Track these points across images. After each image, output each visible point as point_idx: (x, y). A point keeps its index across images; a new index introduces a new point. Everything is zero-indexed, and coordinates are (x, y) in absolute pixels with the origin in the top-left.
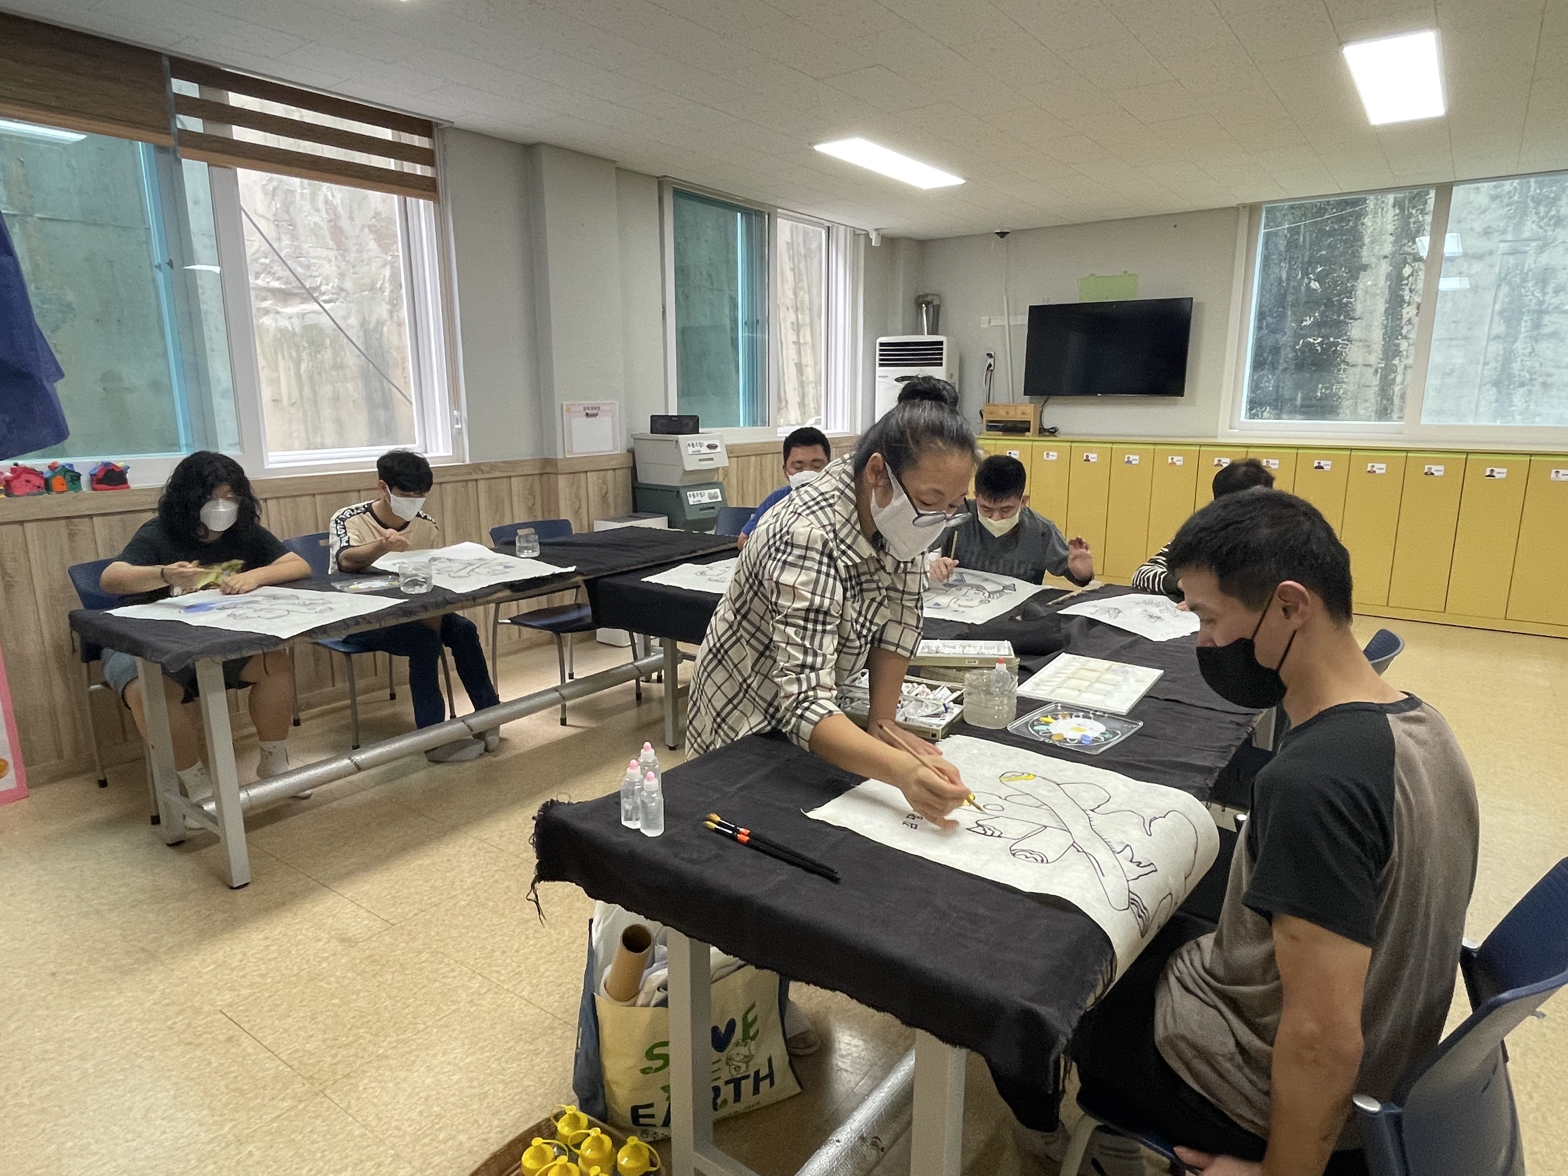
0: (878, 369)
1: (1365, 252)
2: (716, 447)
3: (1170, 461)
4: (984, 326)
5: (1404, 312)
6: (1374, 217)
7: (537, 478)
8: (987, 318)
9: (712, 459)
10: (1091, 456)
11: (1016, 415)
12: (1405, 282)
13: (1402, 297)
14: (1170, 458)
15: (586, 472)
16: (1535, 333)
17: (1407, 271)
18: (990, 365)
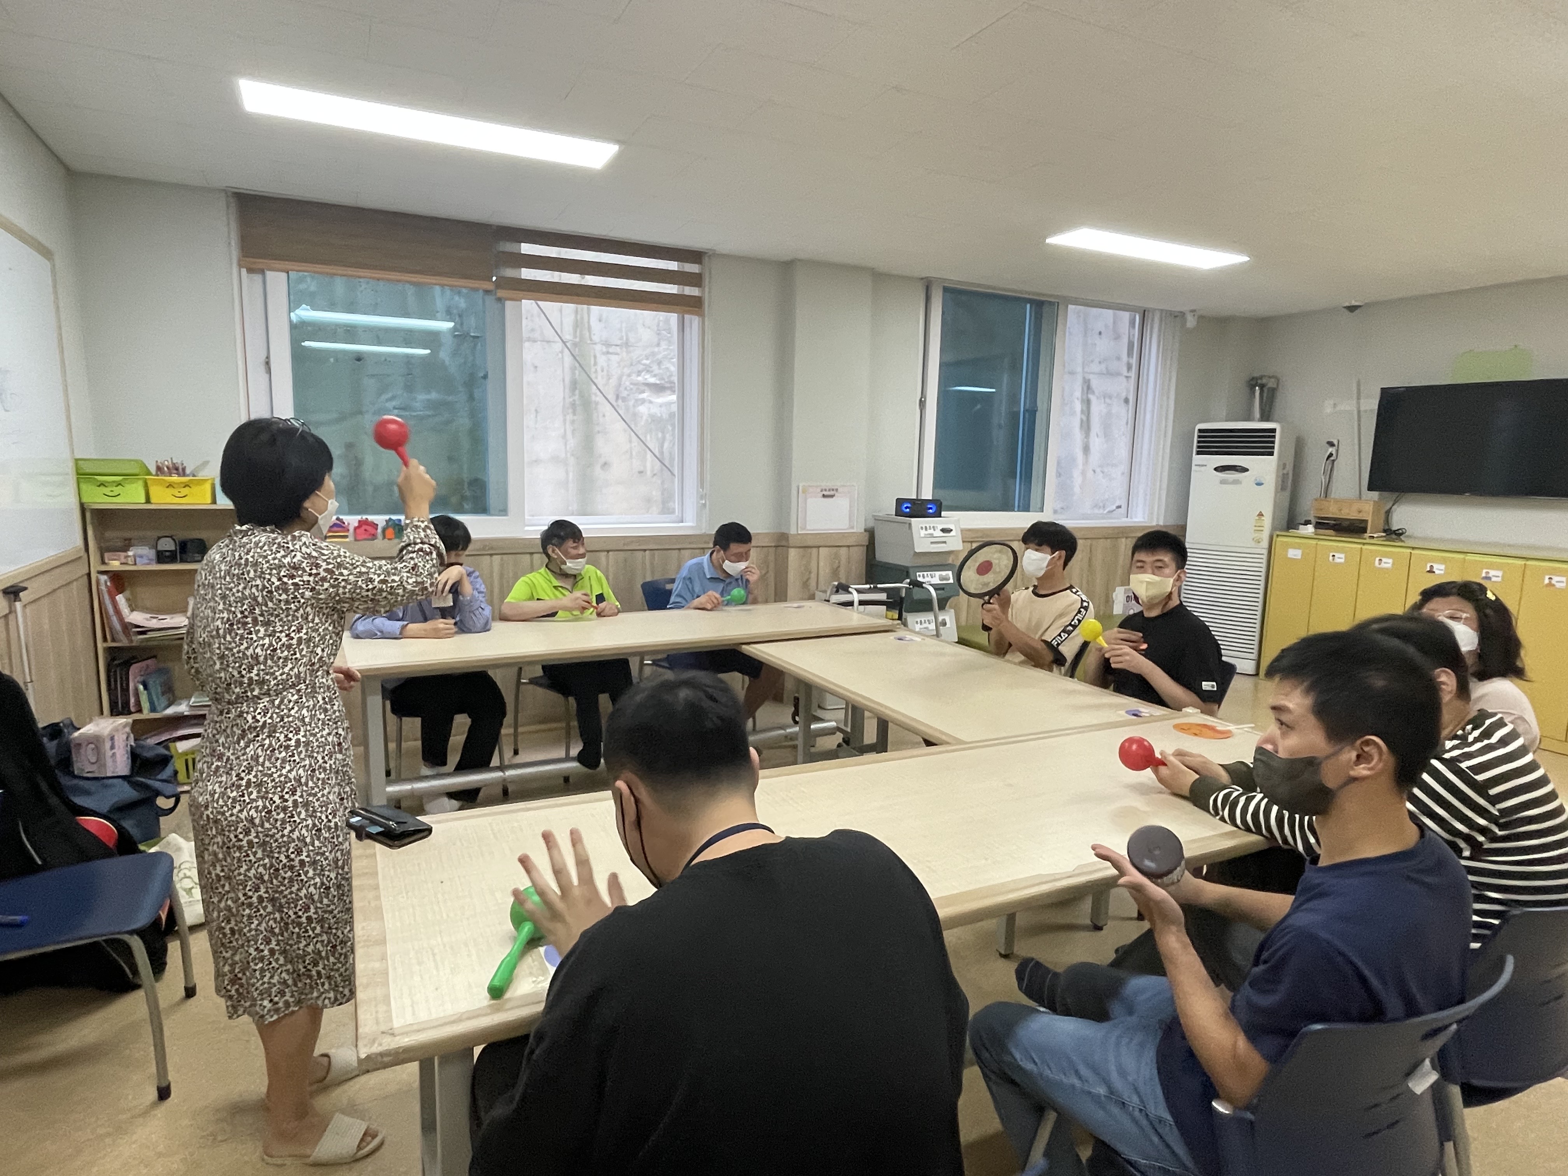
0: (1195, 456)
2: (950, 531)
3: (1547, 581)
4: (1329, 410)
7: (772, 550)
8: (1332, 402)
9: (945, 542)
10: (1436, 567)
11: (1350, 513)
14: (1547, 577)
15: (819, 547)
18: (1331, 455)
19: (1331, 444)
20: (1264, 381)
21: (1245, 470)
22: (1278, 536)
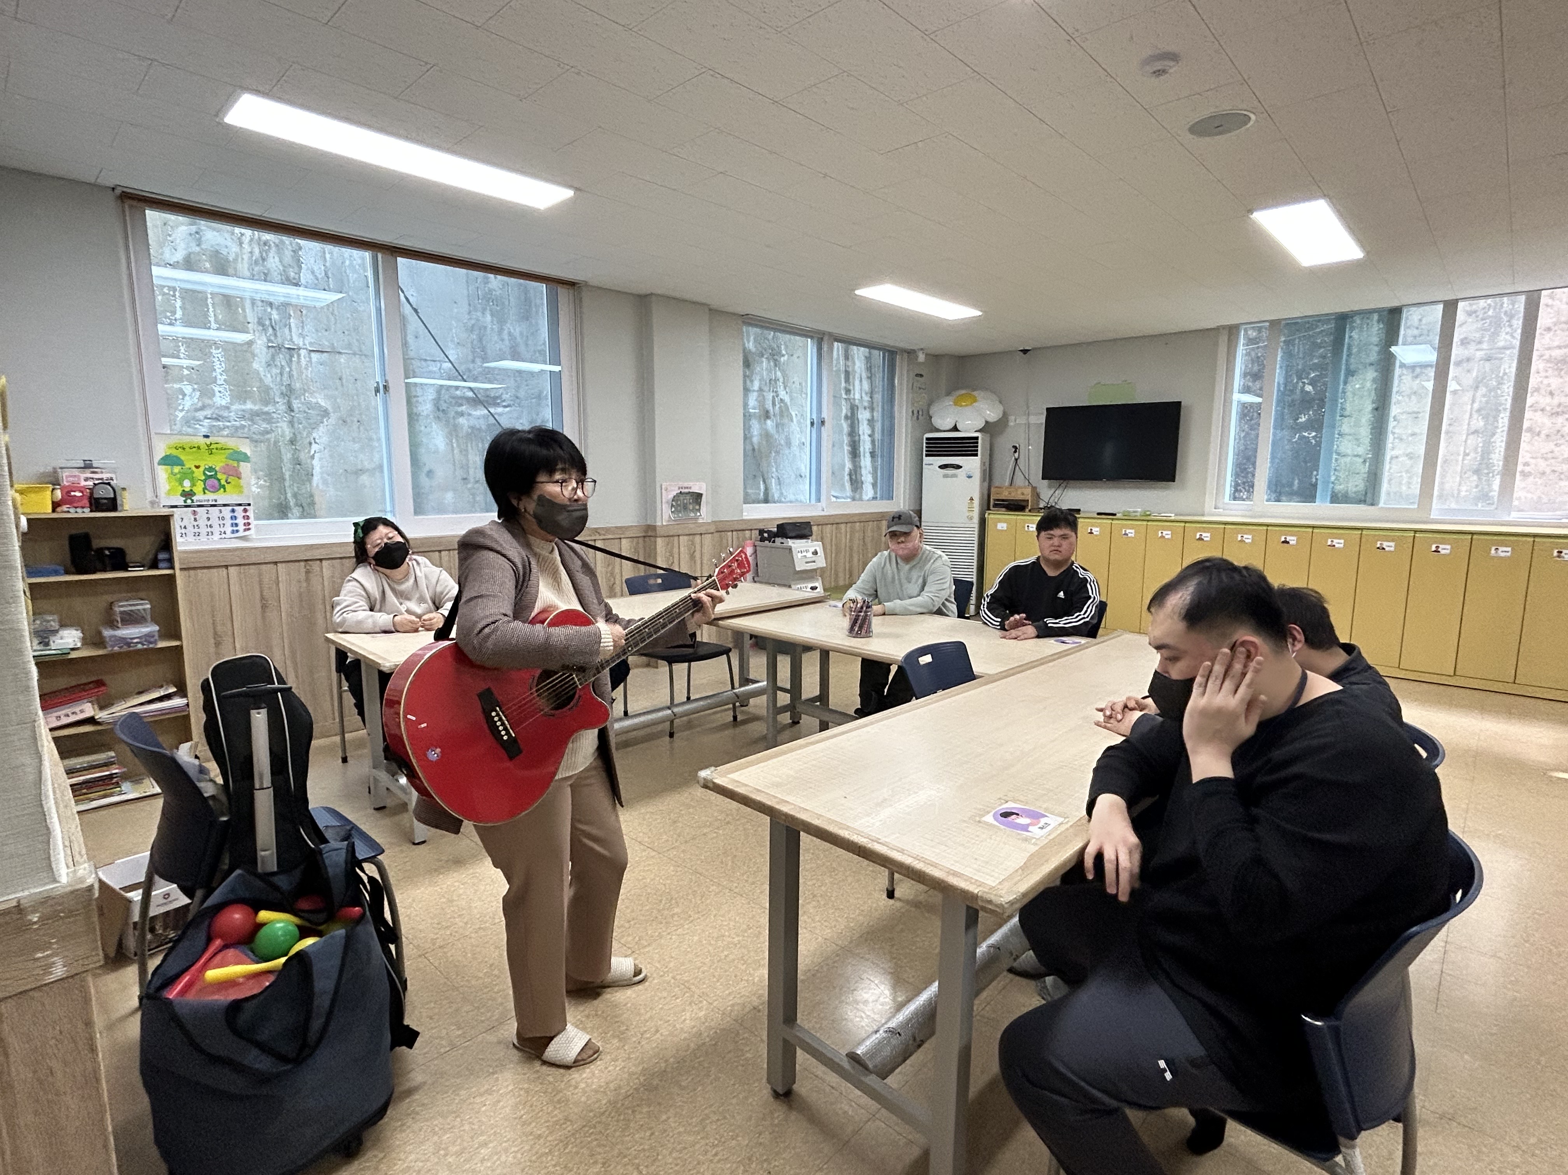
0: (926, 458)
1: (1352, 361)
3: (1160, 535)
4: (1012, 423)
7: (641, 540)
8: (1013, 418)
10: (1094, 529)
14: (1160, 532)
15: (679, 536)
19: (1016, 448)
21: (960, 467)
22: (988, 513)
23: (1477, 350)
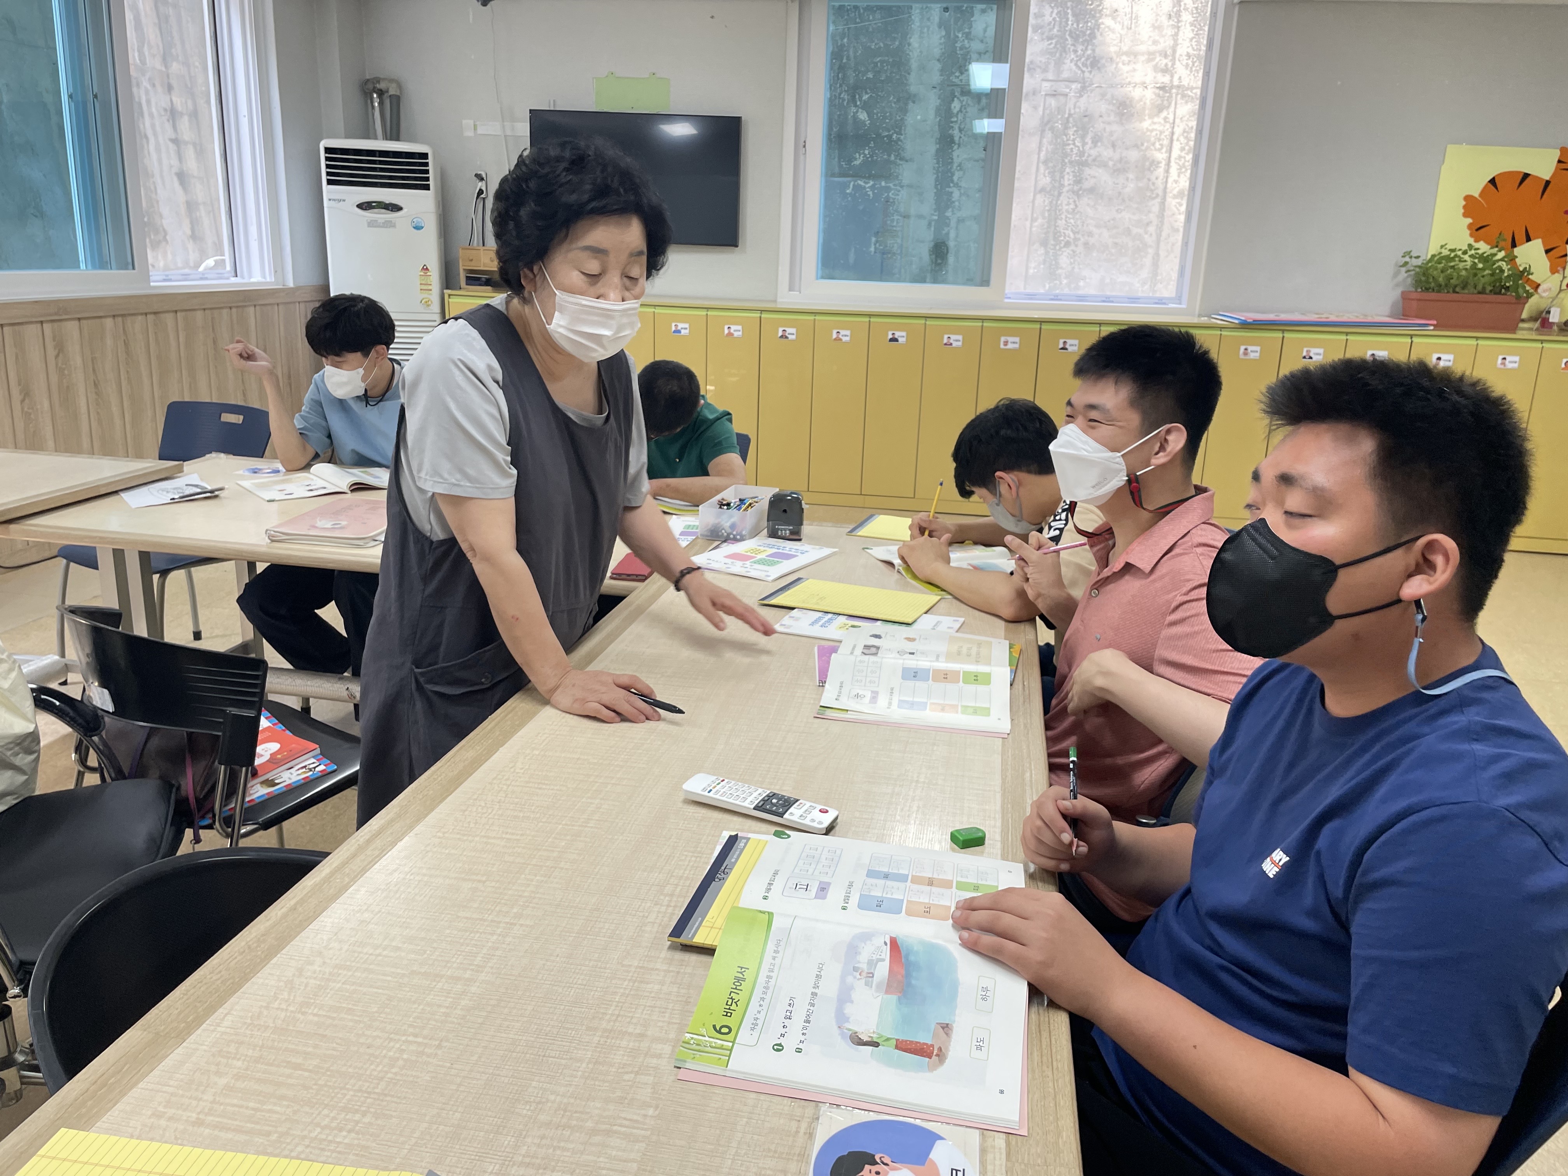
0: (326, 187)
1: (912, 78)
3: (726, 331)
4: (468, 133)
5: (955, 154)
6: (921, 37)
8: (471, 122)
12: (954, 119)
13: (952, 137)
14: (726, 327)
16: (1076, 188)
17: (956, 106)
18: (481, 192)
19: (480, 178)
20: (382, 86)
21: (396, 208)
22: (449, 295)
23: (1043, 80)
